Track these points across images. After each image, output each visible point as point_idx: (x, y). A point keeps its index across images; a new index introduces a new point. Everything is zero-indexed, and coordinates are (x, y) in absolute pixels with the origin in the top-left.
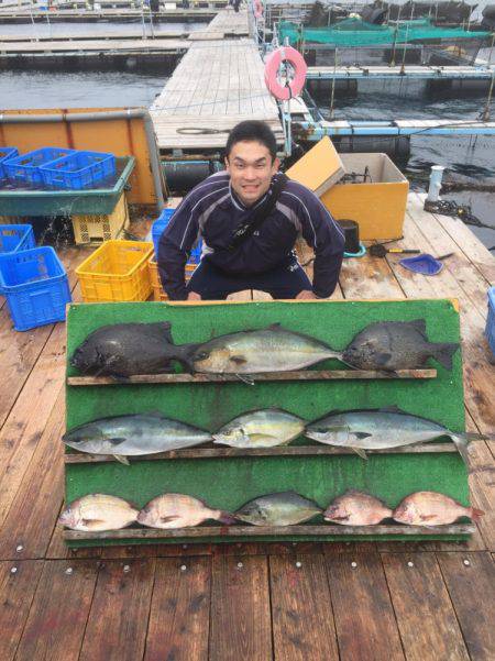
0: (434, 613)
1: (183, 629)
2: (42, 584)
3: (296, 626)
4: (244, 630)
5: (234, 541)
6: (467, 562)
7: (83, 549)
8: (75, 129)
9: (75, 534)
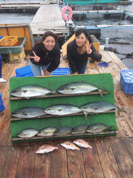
0: (108, 154)
1: (44, 162)
2: (6, 153)
3: (73, 159)
4: (60, 161)
5: (57, 139)
6: (116, 140)
7: (17, 143)
8: (9, 30)
9: (14, 139)
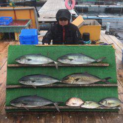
5: (53, 110)
6: (118, 117)
8: (16, 12)
9: (8, 108)
